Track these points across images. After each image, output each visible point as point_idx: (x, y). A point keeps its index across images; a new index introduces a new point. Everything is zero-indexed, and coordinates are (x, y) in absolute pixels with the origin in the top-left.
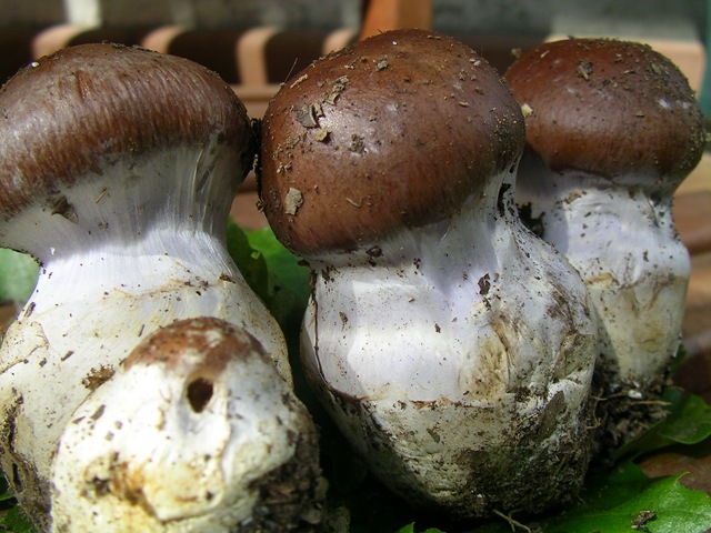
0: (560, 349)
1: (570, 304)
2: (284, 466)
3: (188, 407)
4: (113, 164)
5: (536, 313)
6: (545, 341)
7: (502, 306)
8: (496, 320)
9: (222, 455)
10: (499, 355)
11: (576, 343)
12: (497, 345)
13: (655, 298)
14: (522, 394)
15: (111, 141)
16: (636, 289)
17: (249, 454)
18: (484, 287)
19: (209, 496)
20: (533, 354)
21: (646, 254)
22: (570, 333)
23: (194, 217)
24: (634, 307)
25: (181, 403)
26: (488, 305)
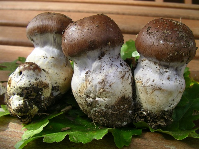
0: (99, 91)
1: (106, 83)
2: (26, 88)
3: (19, 74)
4: (37, 35)
5: (95, 82)
6: (95, 88)
7: (89, 78)
8: (86, 80)
9: (18, 82)
10: (85, 87)
11: (104, 91)
12: (85, 85)
13: (153, 92)
14: (88, 97)
15: (36, 31)
16: (147, 88)
17: (21, 84)
18: (87, 73)
19: (15, 87)
20: (91, 90)
21: (154, 80)
22: (102, 89)
23: (54, 46)
24: (146, 92)
25: (18, 73)
26: (86, 77)
